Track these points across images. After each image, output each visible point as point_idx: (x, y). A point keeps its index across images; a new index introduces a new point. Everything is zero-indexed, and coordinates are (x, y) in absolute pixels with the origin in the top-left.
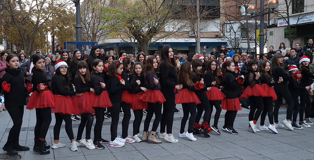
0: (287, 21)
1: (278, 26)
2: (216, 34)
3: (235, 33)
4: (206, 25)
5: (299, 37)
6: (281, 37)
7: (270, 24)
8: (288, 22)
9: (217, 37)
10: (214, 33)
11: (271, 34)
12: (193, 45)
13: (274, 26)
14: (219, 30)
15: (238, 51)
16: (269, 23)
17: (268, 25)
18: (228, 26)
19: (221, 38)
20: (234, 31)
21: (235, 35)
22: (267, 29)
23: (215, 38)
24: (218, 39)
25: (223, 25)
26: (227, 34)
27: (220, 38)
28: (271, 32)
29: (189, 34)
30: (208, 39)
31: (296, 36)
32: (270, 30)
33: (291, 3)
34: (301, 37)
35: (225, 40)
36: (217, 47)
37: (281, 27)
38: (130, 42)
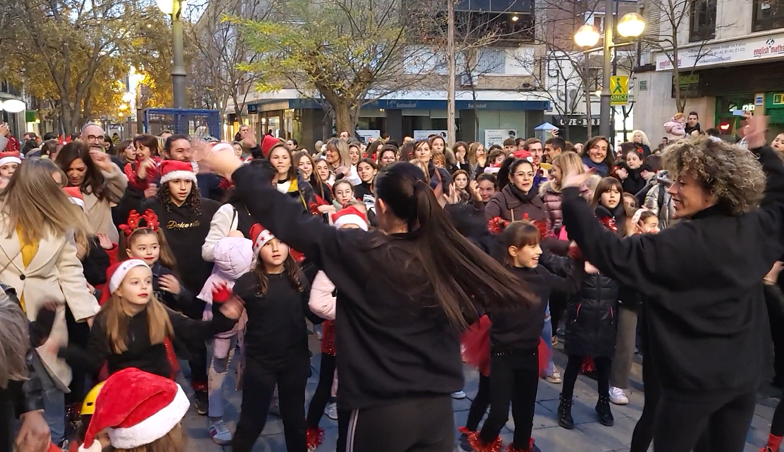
0: (673, 60)
1: (657, 70)
2: (523, 81)
3: (566, 81)
4: (497, 62)
5: (703, 96)
6: (664, 93)
7: (642, 64)
8: (675, 63)
9: (526, 88)
10: (520, 80)
11: (643, 86)
12: (470, 106)
13: (650, 68)
14: (528, 74)
15: (574, 122)
16: (639, 62)
17: (635, 64)
18: (552, 64)
19: (535, 90)
20: (563, 77)
21: (566, 85)
22: (637, 75)
23: (520, 91)
24: (526, 93)
25: (540, 62)
26: (549, 82)
27: (531, 90)
28: (642, 82)
29: (460, 80)
30: (503, 93)
31: (696, 93)
32: (641, 77)
33: (686, 20)
34: (708, 96)
35: (543, 97)
36: (526, 111)
37: (663, 71)
38: (320, 97)
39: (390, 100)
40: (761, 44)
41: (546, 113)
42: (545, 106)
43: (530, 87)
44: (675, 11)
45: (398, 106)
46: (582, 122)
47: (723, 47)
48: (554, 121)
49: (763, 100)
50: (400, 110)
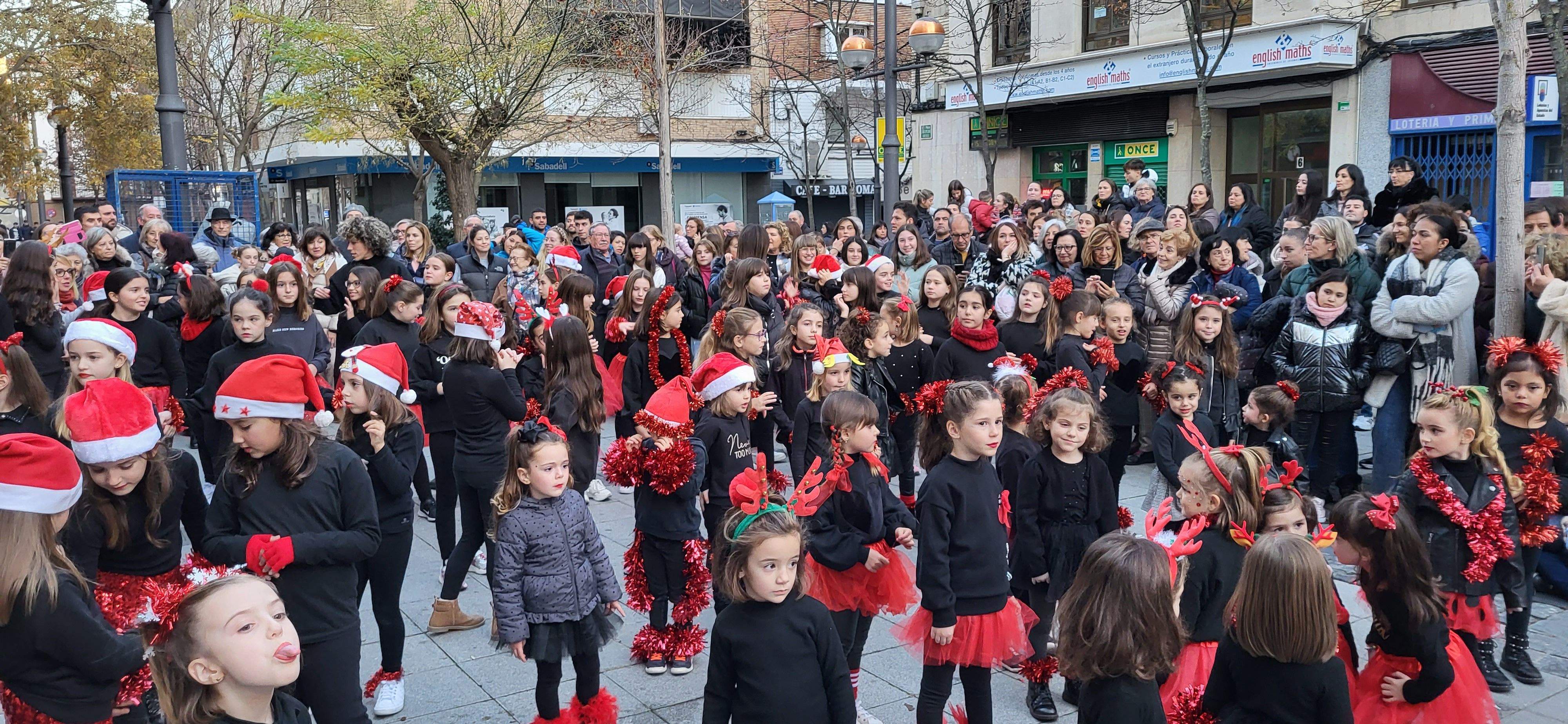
0: (975, 91)
1: (948, 108)
2: (739, 127)
3: (805, 126)
4: (699, 96)
5: (1015, 147)
6: (958, 144)
7: (923, 99)
8: (978, 97)
9: (741, 137)
10: (731, 124)
11: (926, 133)
12: (651, 167)
13: (936, 105)
14: (747, 115)
15: (817, 190)
16: (918, 96)
17: (914, 101)
18: (781, 102)
19: (756, 140)
20: (801, 119)
21: (805, 132)
22: (915, 117)
23: (733, 142)
24: (745, 145)
25: (763, 94)
26: (777, 129)
27: (749, 141)
28: (924, 128)
29: (638, 127)
30: (709, 145)
31: (1005, 144)
32: (922, 119)
33: (989, 32)
34: (1023, 148)
35: (770, 151)
36: (743, 174)
37: (957, 110)
38: (405, 154)
39: (526, 158)
40: (1097, 70)
41: (773, 177)
42: (770, 166)
43: (747, 137)
44: (976, 18)
45: (538, 168)
46: (828, 189)
47: (1042, 74)
48: (786, 189)
49: (1100, 152)
50: (541, 175)
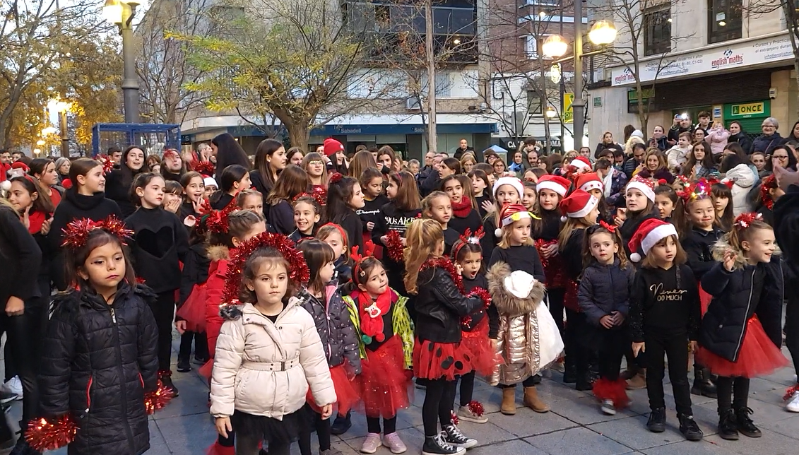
0: (634, 72)
1: (613, 85)
2: (471, 104)
3: (515, 101)
4: (446, 84)
5: (660, 110)
6: (619, 109)
7: (596, 80)
8: (636, 76)
9: (472, 110)
10: (465, 103)
11: (598, 103)
12: (416, 131)
13: (605, 84)
14: (476, 95)
16: (592, 79)
17: (589, 82)
18: (498, 86)
19: (481, 112)
20: (511, 97)
21: (515, 106)
22: (589, 92)
23: (467, 113)
24: (476, 115)
25: (486, 82)
26: (495, 105)
27: (478, 113)
28: (596, 99)
29: (406, 105)
30: (452, 115)
31: (653, 107)
32: (594, 94)
33: (642, 32)
34: (666, 110)
35: (491, 119)
36: (473, 134)
37: (619, 86)
38: (263, 124)
39: (336, 125)
40: (719, 55)
41: (493, 136)
42: (491, 129)
43: (476, 110)
44: (634, 23)
45: (343, 131)
47: (680, 60)
48: (502, 143)
49: (721, 111)
50: (345, 136)
